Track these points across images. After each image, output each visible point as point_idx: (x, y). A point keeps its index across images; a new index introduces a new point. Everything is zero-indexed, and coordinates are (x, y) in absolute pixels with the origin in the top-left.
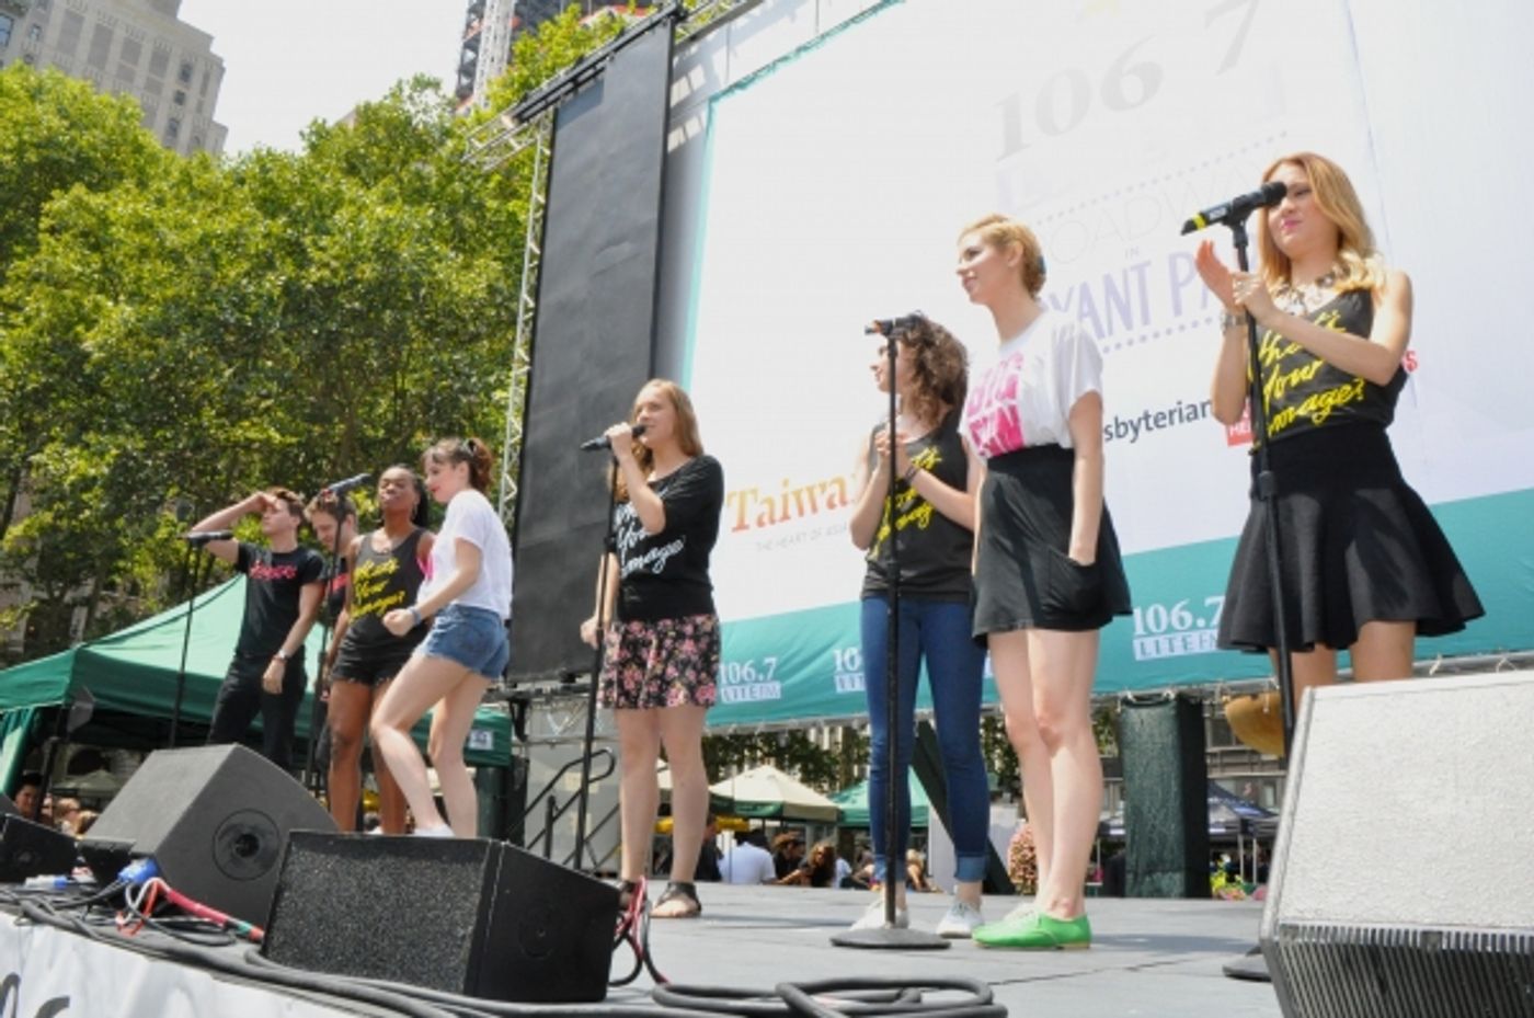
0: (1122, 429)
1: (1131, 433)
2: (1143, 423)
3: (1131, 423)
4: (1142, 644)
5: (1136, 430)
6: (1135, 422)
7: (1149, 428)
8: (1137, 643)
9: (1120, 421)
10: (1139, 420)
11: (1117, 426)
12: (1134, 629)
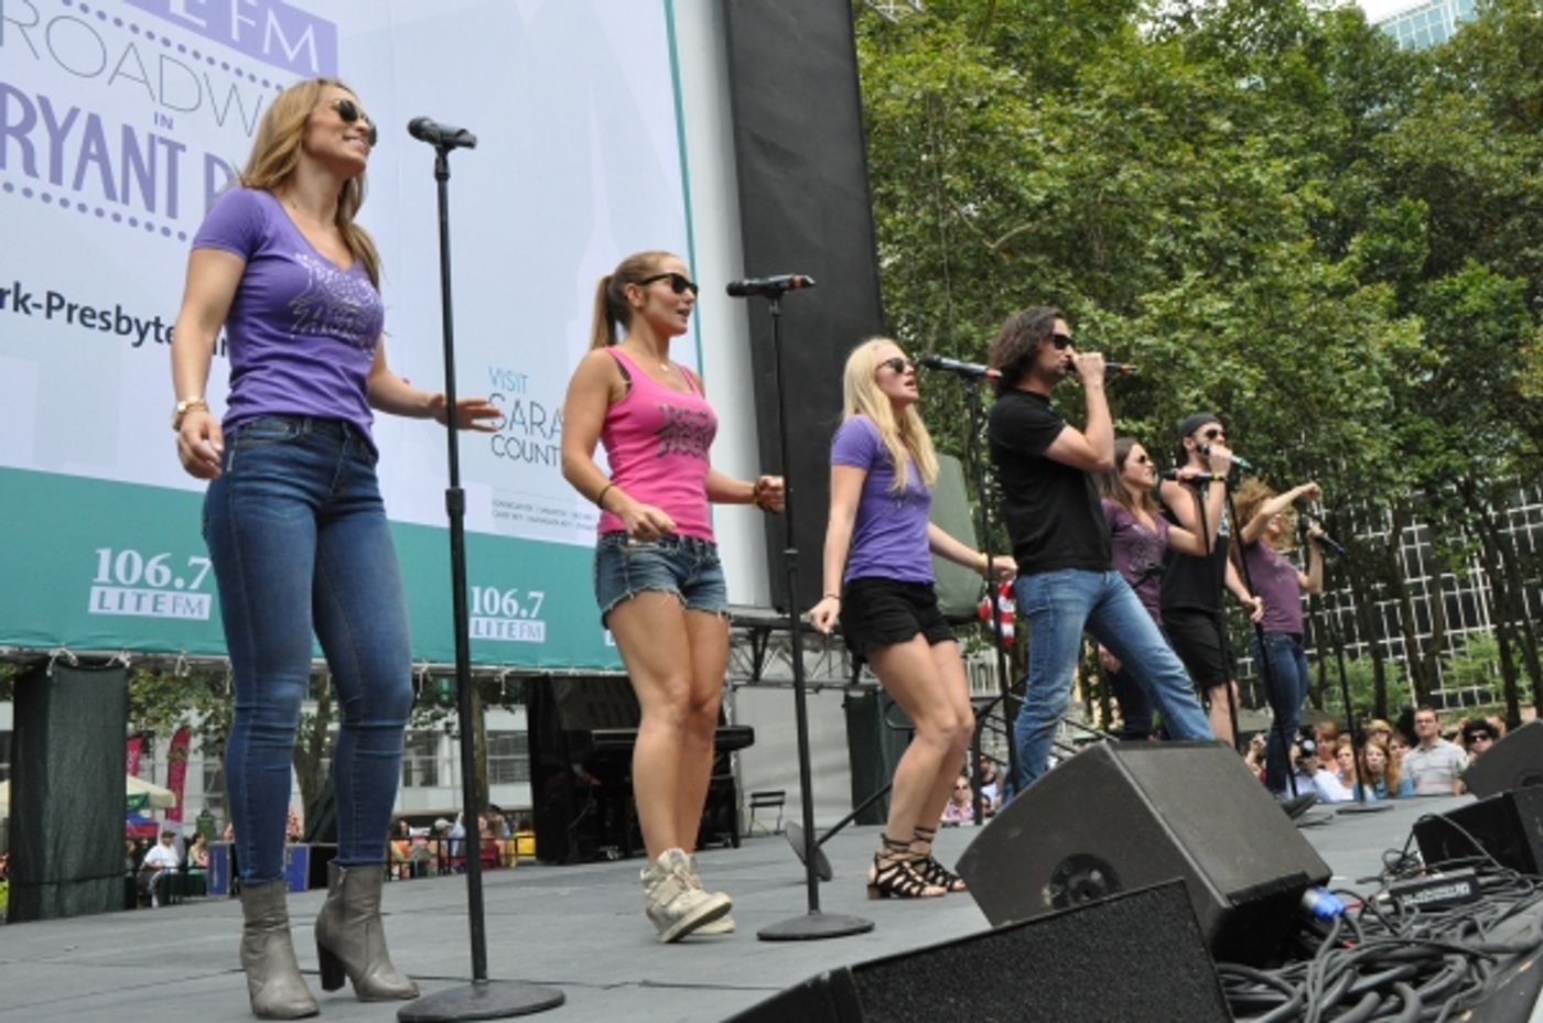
0: (124, 325)
1: (134, 336)
2: (152, 329)
3: (137, 321)
4: (103, 594)
5: (142, 335)
6: (143, 325)
7: (158, 339)
8: (95, 592)
9: (123, 312)
10: (148, 325)
11: (119, 319)
12: (96, 576)
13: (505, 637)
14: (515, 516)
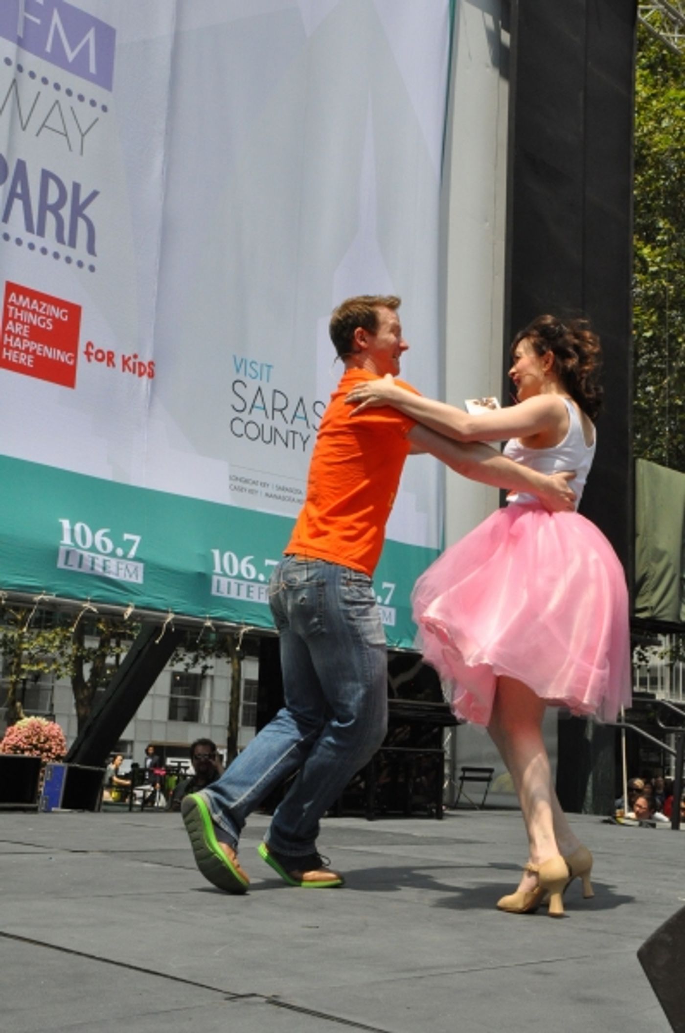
13: (243, 597)
14: (251, 491)
